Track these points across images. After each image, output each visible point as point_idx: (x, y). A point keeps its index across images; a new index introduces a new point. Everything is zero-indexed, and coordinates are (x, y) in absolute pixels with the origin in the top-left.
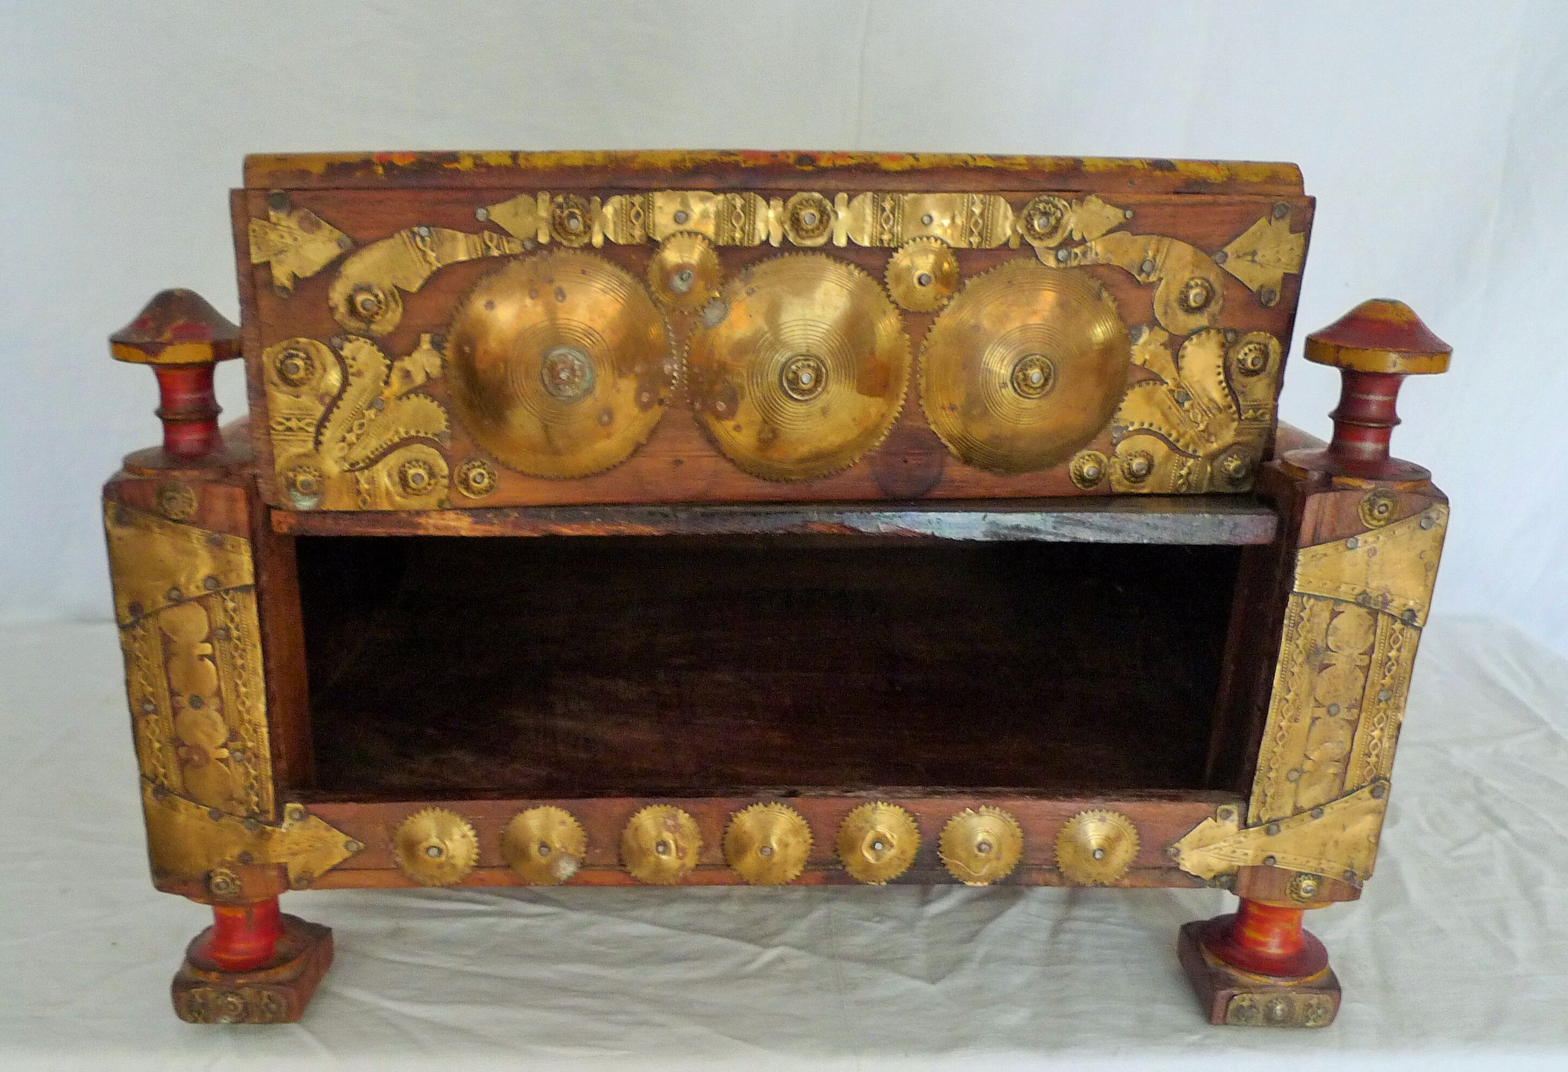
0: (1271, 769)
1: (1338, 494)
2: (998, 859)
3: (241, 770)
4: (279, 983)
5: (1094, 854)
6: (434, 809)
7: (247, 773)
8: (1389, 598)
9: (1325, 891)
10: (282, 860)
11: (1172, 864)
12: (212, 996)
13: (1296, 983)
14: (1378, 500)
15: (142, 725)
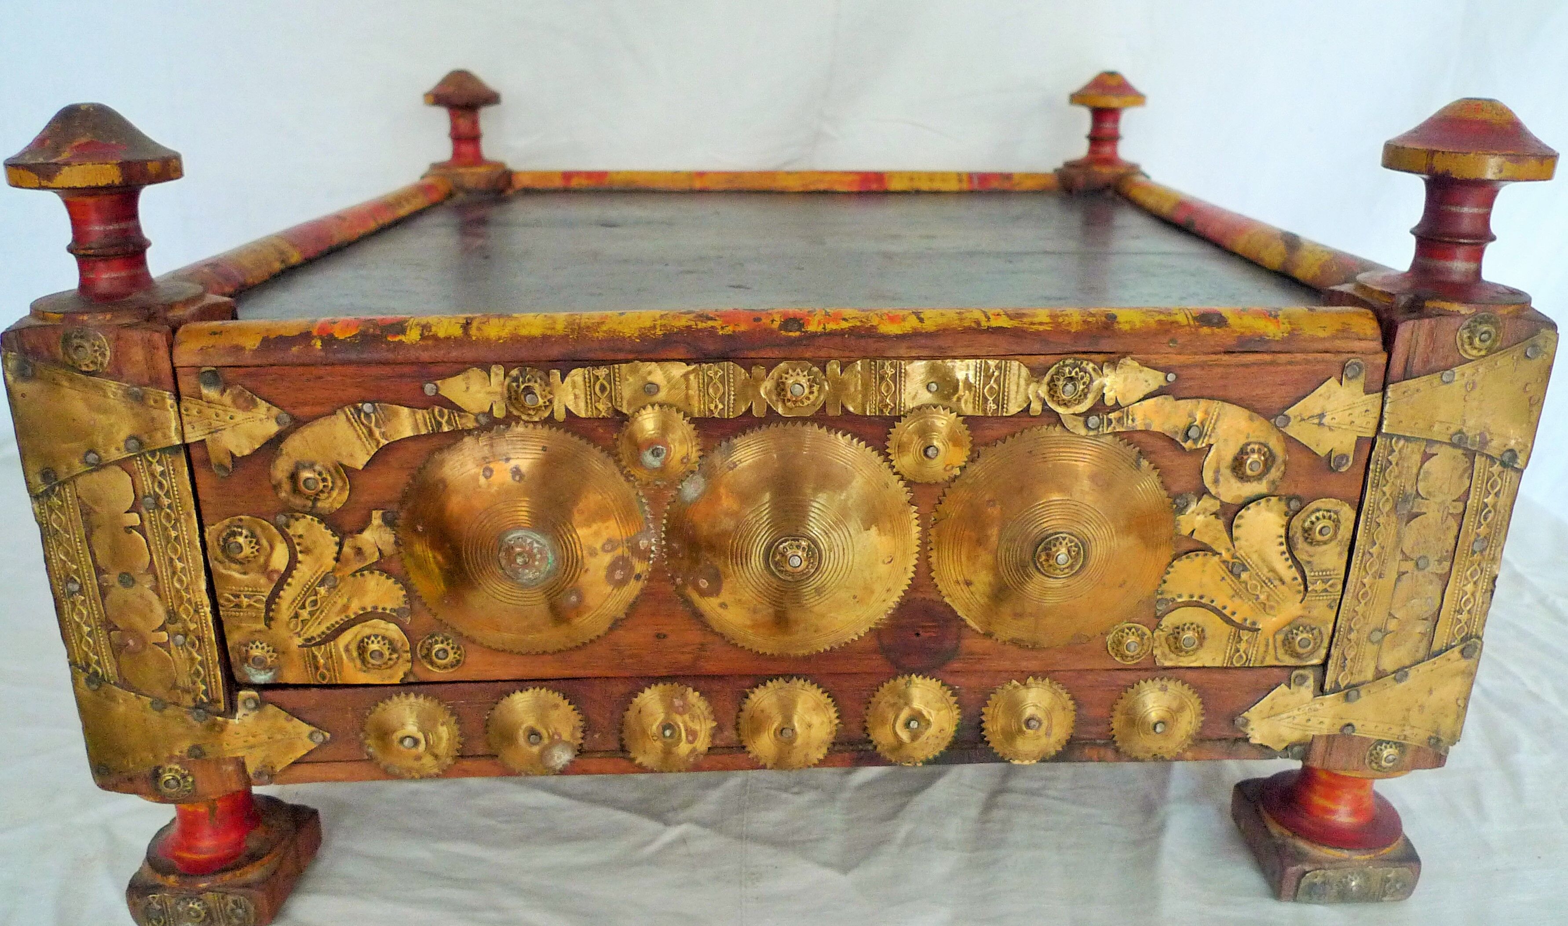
0: (1351, 630)
1: (1433, 321)
2: (1048, 734)
3: (185, 655)
4: (247, 886)
5: (1155, 728)
6: (407, 694)
7: (192, 659)
8: (1488, 437)
9: (1408, 759)
10: (240, 754)
11: (1240, 735)
12: (171, 902)
13: (1372, 856)
14: (1479, 327)
15: (67, 607)
